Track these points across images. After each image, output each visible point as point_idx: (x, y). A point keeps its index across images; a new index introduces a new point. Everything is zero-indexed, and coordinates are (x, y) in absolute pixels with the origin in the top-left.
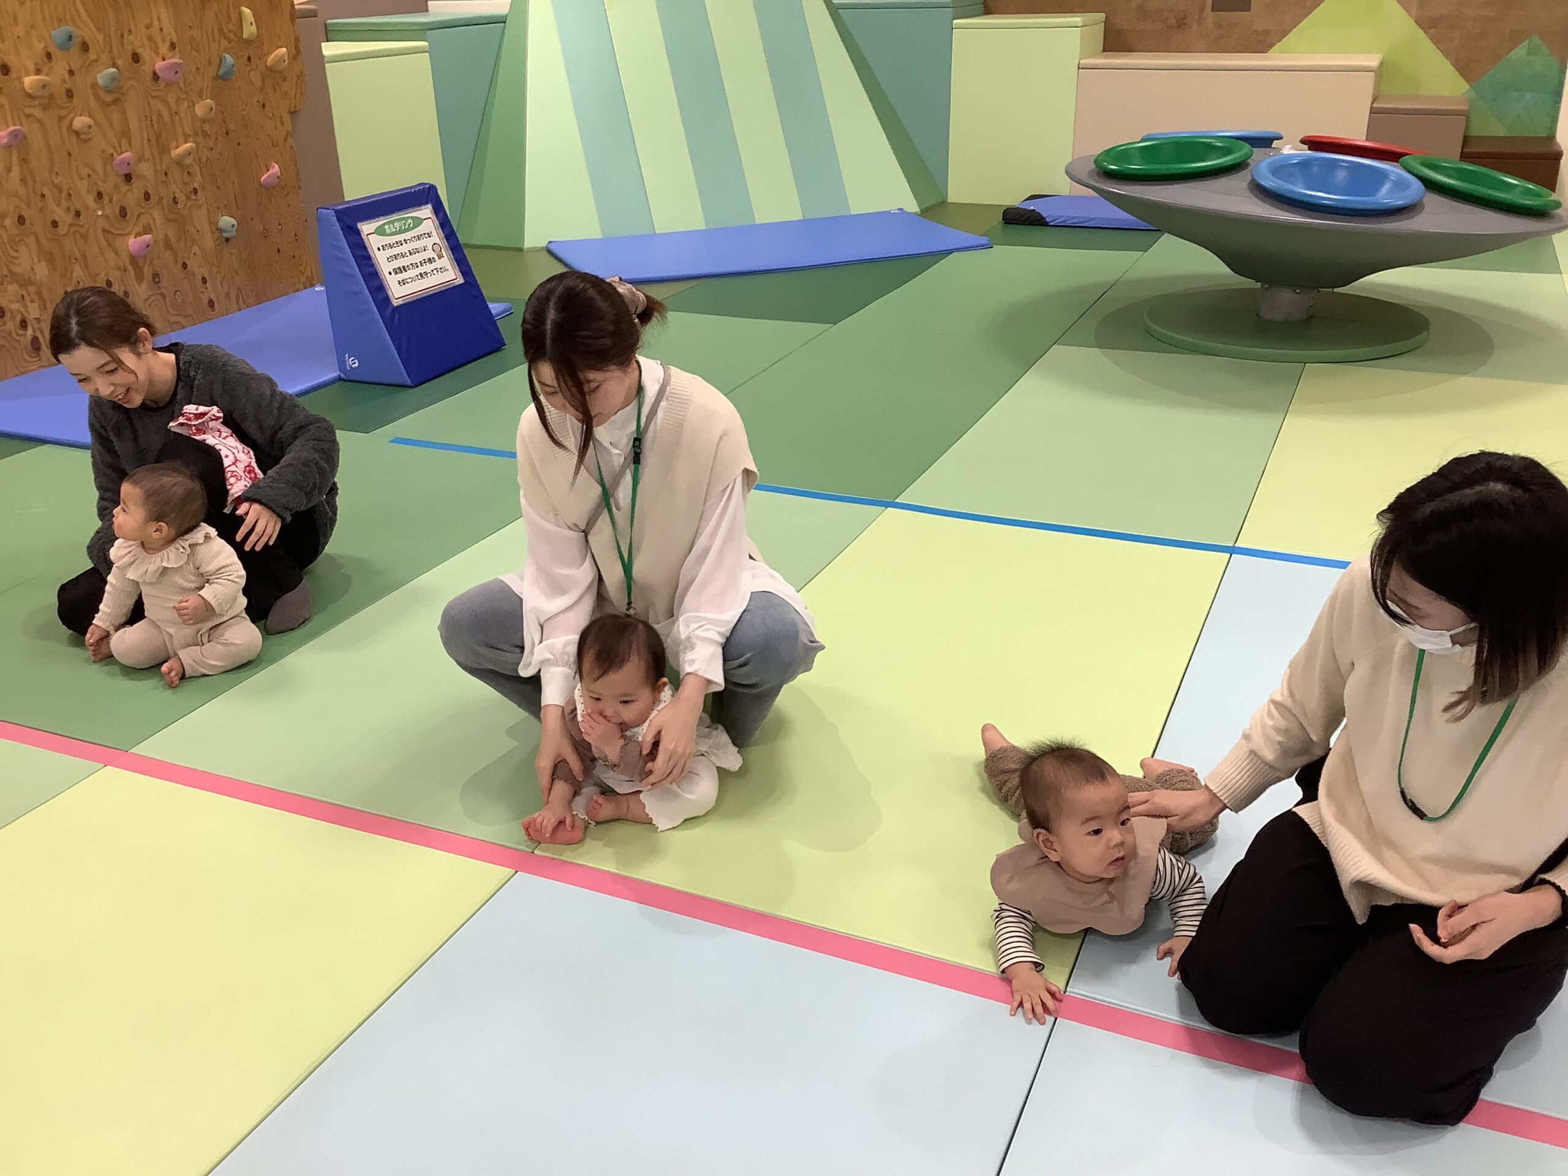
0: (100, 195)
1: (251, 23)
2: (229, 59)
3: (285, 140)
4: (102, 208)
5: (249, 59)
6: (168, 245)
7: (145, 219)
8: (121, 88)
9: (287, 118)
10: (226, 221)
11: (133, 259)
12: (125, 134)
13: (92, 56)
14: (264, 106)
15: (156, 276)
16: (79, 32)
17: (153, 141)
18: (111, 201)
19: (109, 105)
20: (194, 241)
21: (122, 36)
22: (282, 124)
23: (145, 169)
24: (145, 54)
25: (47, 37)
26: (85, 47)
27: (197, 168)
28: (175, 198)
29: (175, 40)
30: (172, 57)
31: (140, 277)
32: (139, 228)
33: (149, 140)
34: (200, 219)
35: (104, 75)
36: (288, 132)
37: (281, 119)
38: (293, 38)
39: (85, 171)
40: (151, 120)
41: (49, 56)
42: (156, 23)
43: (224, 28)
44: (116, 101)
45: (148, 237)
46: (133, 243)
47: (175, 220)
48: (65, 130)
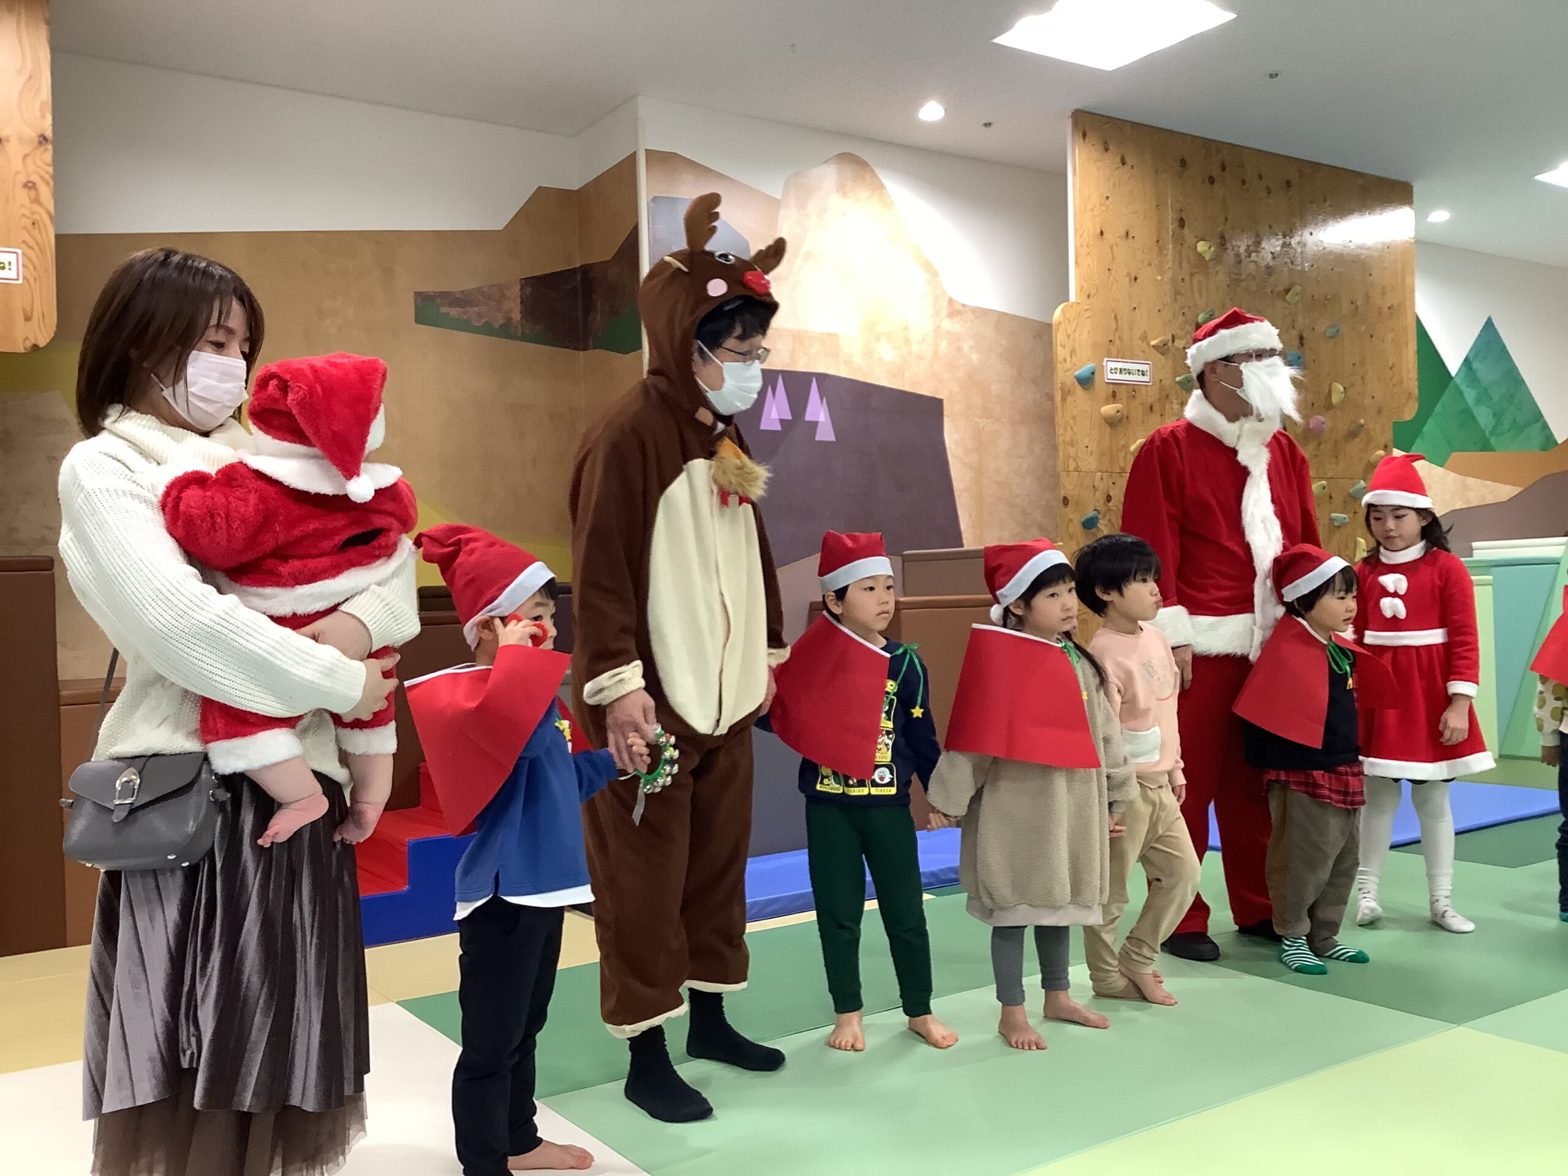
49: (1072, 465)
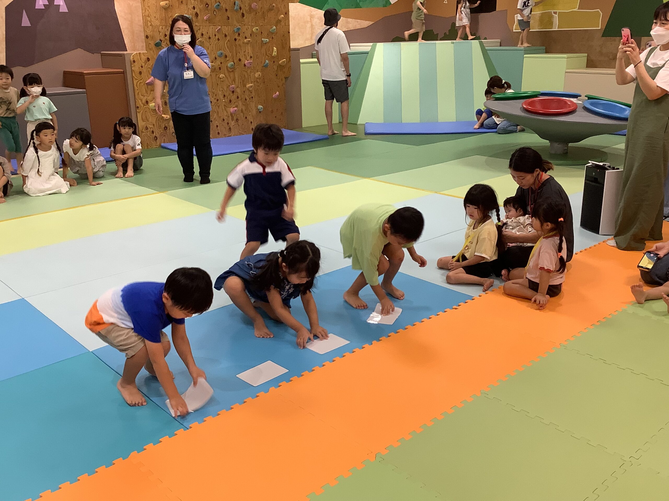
0: (224, 96)
1: (275, 52)
2: (267, 61)
3: (282, 85)
4: (224, 99)
5: (274, 62)
6: (242, 111)
7: (236, 104)
8: (235, 68)
9: (284, 80)
10: (260, 107)
11: (231, 114)
12: (234, 80)
13: (228, 59)
14: (277, 75)
15: (237, 120)
16: (225, 53)
17: (242, 82)
18: (227, 98)
19: (231, 72)
20: (250, 111)
21: (237, 54)
22: (282, 81)
23: (238, 90)
24: (243, 59)
25: (216, 53)
26: (226, 57)
27: (253, 91)
28: (246, 99)
29: (252, 56)
30: (251, 60)
31: (232, 120)
32: (234, 106)
33: (241, 82)
34: (253, 105)
35: (230, 64)
36: (283, 83)
37: (282, 79)
38: (289, 56)
39: (221, 89)
40: (242, 77)
41: (216, 58)
42: (247, 50)
43: (267, 53)
44: (232, 71)
45: (236, 108)
46: (232, 110)
47: (245, 105)
48: (217, 78)
49: (149, 24)
